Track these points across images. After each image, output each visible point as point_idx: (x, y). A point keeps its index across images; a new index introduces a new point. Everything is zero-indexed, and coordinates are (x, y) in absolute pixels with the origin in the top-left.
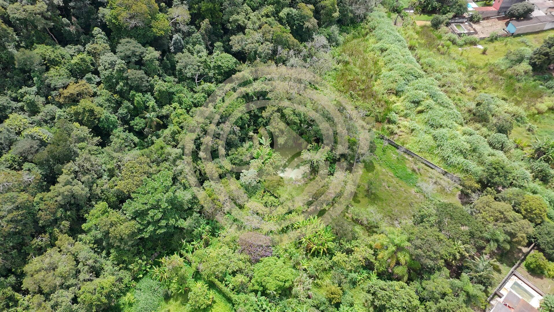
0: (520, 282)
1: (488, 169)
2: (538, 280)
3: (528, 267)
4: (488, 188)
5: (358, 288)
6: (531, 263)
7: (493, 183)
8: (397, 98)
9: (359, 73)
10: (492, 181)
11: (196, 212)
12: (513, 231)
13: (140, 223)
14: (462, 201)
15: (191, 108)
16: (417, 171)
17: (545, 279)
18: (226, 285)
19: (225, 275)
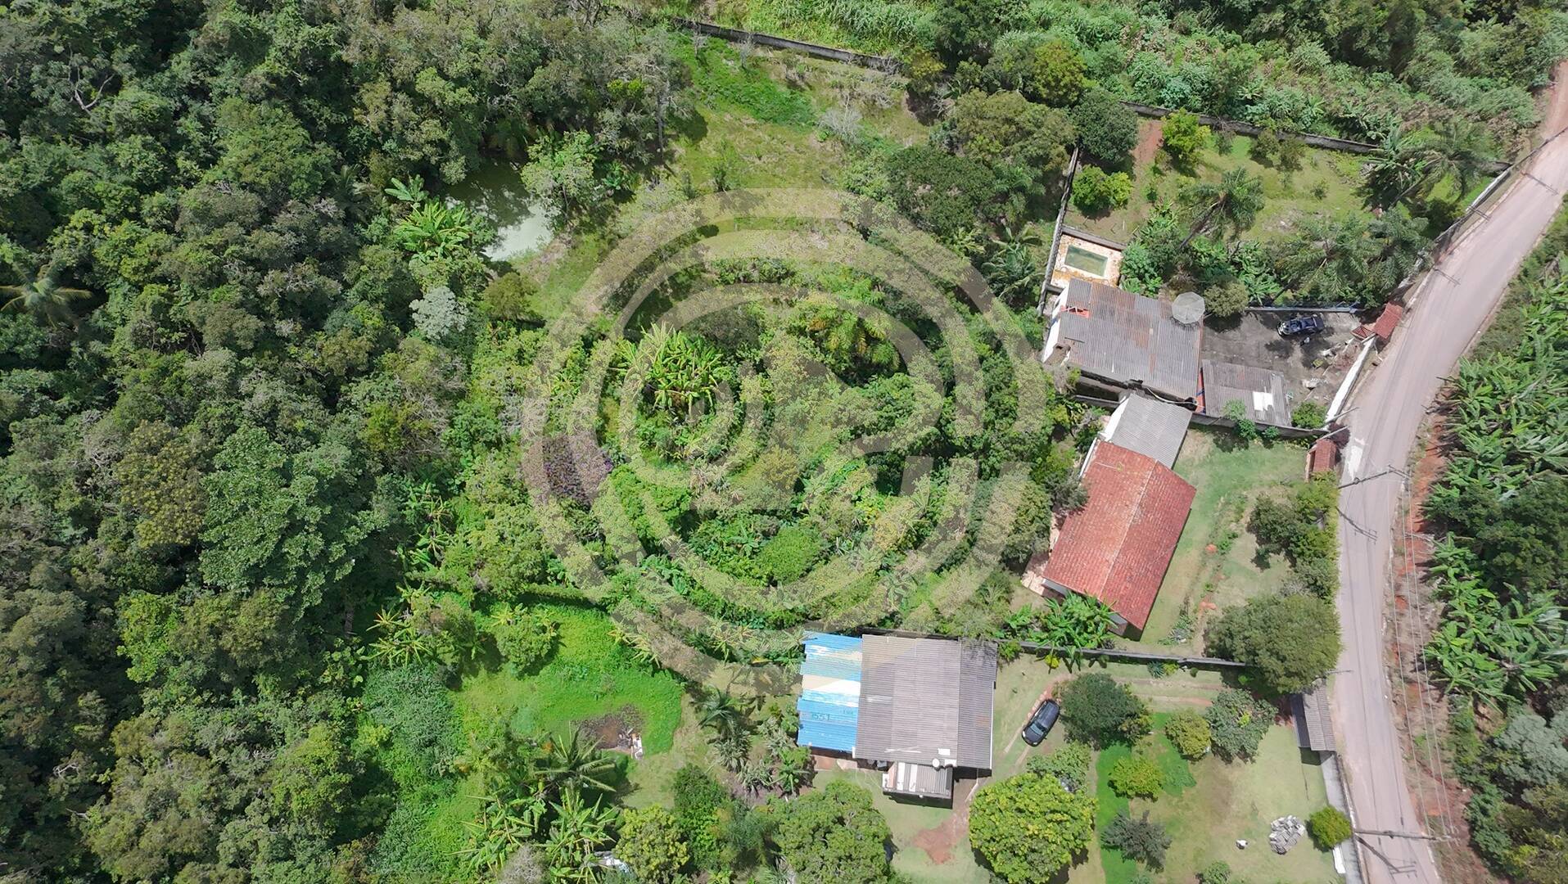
0: (1076, 243)
1: (946, 15)
2: (1104, 221)
3: (1080, 204)
4: (962, 63)
6: (1086, 196)
7: (967, 46)
10: (964, 42)
11: (376, 474)
14: (918, 115)
15: (138, 203)
16: (799, 82)
17: (1113, 213)
18: (559, 582)
19: (544, 564)
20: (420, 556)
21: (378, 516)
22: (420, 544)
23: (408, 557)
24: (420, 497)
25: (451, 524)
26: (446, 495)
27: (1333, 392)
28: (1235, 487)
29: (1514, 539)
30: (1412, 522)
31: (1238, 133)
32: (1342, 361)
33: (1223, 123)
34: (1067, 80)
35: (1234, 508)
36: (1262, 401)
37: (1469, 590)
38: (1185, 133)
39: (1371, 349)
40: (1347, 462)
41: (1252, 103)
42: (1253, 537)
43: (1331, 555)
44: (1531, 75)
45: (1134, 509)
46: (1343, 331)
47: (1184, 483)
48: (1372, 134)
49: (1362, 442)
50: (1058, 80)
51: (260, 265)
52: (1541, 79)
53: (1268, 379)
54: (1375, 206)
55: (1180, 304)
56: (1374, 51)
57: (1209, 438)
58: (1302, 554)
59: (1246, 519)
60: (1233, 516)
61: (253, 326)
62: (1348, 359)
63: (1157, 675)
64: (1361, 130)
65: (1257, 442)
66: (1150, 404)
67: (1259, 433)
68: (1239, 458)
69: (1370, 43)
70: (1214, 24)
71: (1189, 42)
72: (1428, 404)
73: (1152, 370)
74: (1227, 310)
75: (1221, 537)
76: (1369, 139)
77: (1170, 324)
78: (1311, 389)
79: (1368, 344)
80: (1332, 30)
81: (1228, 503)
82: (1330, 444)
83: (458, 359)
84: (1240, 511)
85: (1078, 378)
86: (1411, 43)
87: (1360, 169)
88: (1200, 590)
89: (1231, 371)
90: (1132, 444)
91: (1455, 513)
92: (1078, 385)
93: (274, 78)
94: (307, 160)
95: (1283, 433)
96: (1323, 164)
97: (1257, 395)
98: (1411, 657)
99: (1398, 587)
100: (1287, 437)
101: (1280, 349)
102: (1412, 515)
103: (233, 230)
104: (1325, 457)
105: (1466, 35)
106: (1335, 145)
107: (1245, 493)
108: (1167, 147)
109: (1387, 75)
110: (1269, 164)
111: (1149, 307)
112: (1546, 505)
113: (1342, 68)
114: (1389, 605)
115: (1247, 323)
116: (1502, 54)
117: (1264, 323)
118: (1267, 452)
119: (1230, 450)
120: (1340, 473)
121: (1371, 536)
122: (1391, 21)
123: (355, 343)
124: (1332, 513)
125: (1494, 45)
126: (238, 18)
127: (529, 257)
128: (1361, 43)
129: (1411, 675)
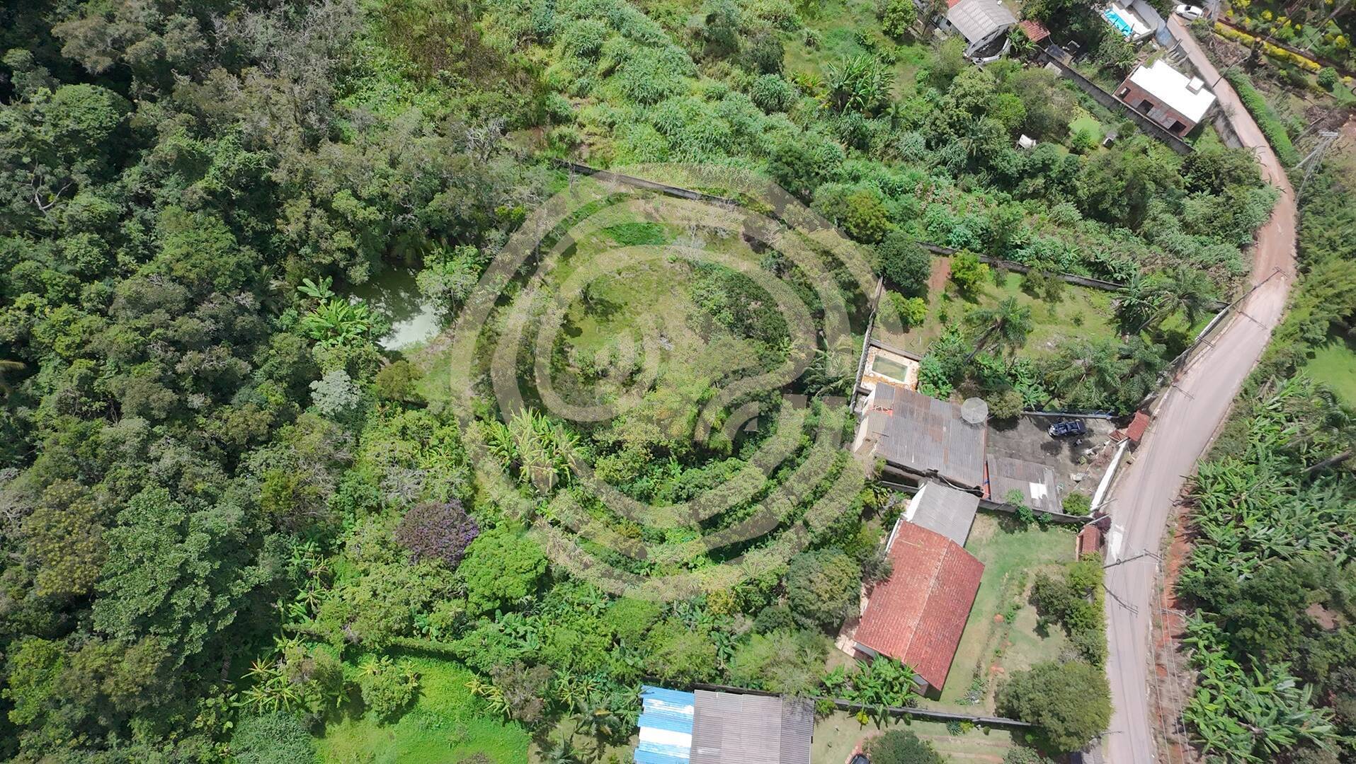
0: (882, 355)
1: (776, 168)
2: (903, 337)
11: (265, 533)
13: (165, 635)
15: (78, 290)
17: (912, 330)
18: (423, 636)
19: (411, 619)
20: (297, 609)
21: (263, 572)
22: (298, 598)
23: (287, 609)
24: (303, 554)
25: (328, 580)
26: (327, 553)
28: (1018, 564)
29: (1251, 616)
30: (1167, 599)
31: (1011, 270)
32: (1102, 459)
33: (999, 262)
34: (873, 223)
35: (1017, 583)
36: (1038, 491)
37: (1217, 660)
38: (969, 269)
39: (1124, 452)
41: (1021, 247)
42: (1034, 609)
43: (1100, 627)
44: (1239, 236)
45: (932, 582)
46: (1101, 434)
47: (974, 560)
48: (1118, 276)
49: (1122, 529)
50: (866, 223)
51: (180, 347)
52: (1247, 238)
53: (1042, 472)
54: (1124, 334)
55: (968, 407)
56: (1115, 211)
57: (995, 521)
58: (1075, 625)
59: (1028, 593)
60: (1016, 590)
61: (167, 399)
63: (955, 732)
65: (1034, 526)
66: (944, 490)
67: (1036, 518)
69: (1112, 205)
70: (989, 185)
71: (970, 198)
72: (1174, 498)
73: (946, 461)
74: (1006, 413)
75: (1007, 608)
76: (1115, 280)
77: (960, 425)
79: (1123, 446)
80: (1083, 193)
81: (1011, 579)
82: (1095, 529)
83: (348, 433)
84: (1022, 585)
85: (884, 466)
86: (1145, 207)
87: (1110, 303)
88: (990, 655)
89: (1012, 464)
90: (930, 525)
91: (1202, 592)
92: (884, 472)
93: (211, 192)
94: (232, 260)
95: (1056, 519)
96: (1079, 298)
97: (1033, 486)
98: (1172, 720)
99: (1158, 657)
100: (1059, 522)
101: (1051, 448)
102: (1166, 593)
103: (160, 315)
104: (1092, 540)
105: (1186, 201)
106: (1089, 283)
108: (954, 279)
109: (1127, 230)
110: (1036, 296)
111: (942, 409)
112: (1276, 587)
113: (1092, 224)
114: (1151, 672)
115: (1023, 425)
116: (1216, 218)
117: (1037, 426)
118: (1043, 535)
119: (1012, 532)
120: (1105, 554)
121: (1133, 610)
122: (1128, 189)
123: (258, 416)
124: (1100, 589)
125: (1209, 211)
126: (185, 143)
127: (417, 348)
128: (1105, 205)
129: (1173, 737)
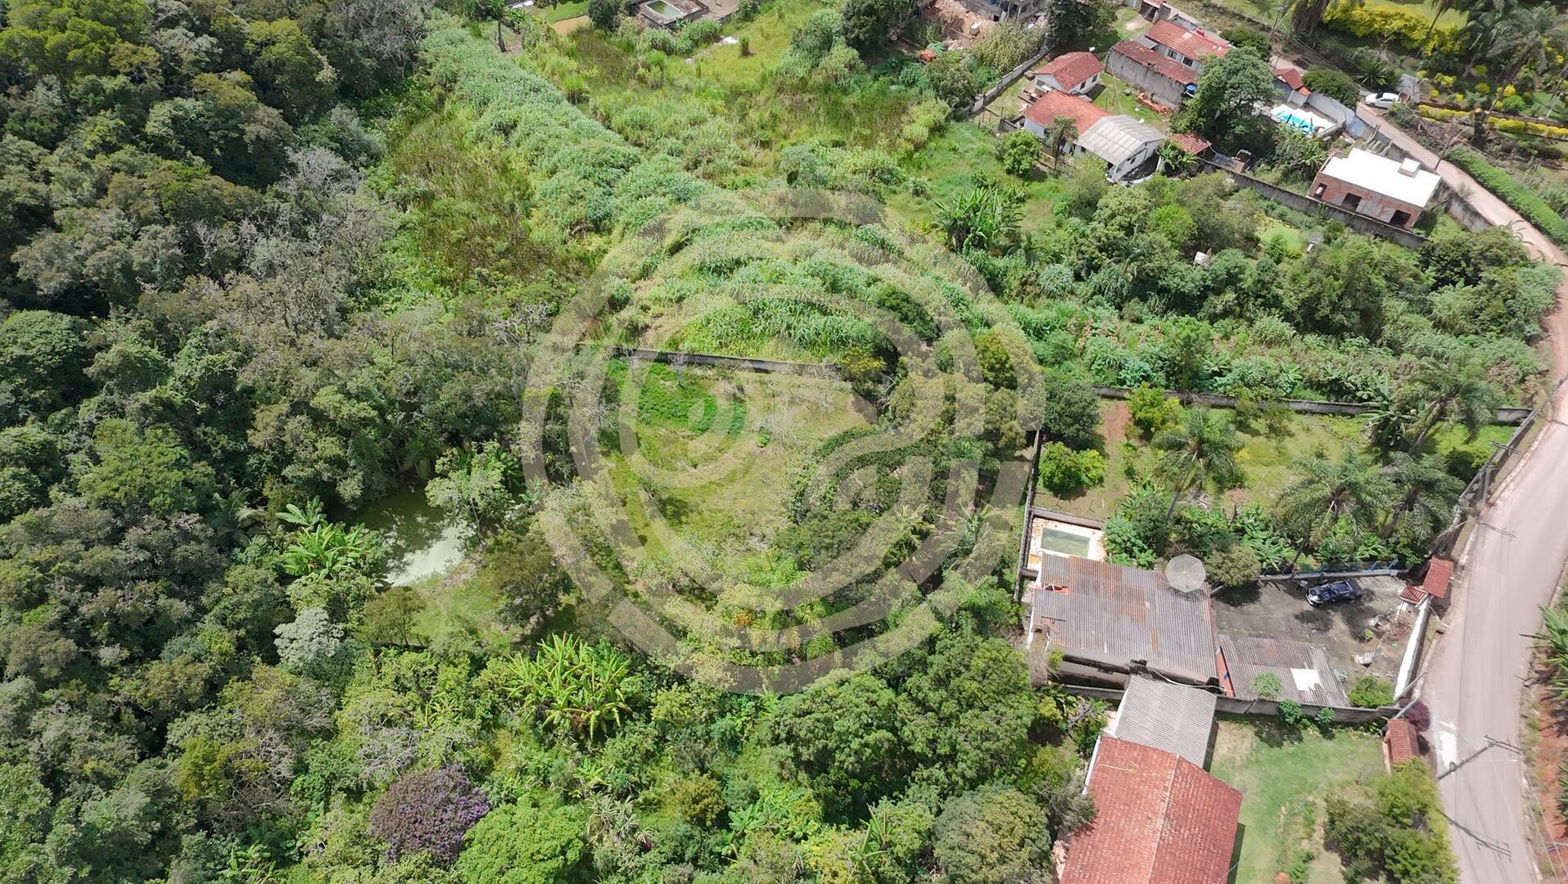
2: (1079, 501)
3: (1050, 485)
5: (749, 747)
6: (1053, 475)
8: (605, 238)
9: (475, 213)
11: (185, 831)
12: (990, 427)
17: (1089, 492)
27: (1396, 667)
28: (1297, 792)
30: (1551, 825)
31: (1213, 406)
33: (1194, 396)
35: (1301, 820)
36: (1305, 680)
38: (1152, 405)
39: (1429, 614)
40: (1438, 752)
41: (1220, 374)
45: (1160, 822)
46: (1388, 596)
47: (1223, 785)
48: (1363, 394)
49: (1452, 726)
53: (1306, 652)
57: (1249, 731)
59: (1319, 835)
60: (1302, 832)
62: (1403, 628)
64: (1348, 392)
67: (1311, 719)
68: (1293, 755)
69: (1333, 311)
70: (1165, 312)
71: (1142, 328)
74: (1236, 578)
75: (1294, 862)
78: (1367, 665)
79: (1423, 607)
80: (1290, 303)
81: (1292, 814)
82: (1405, 724)
84: (1310, 823)
86: (1379, 309)
89: (1258, 646)
95: (1343, 717)
96: (1315, 429)
101: (1315, 622)
104: (1406, 742)
105: (1435, 298)
107: (1311, 798)
109: (1362, 341)
110: (1256, 433)
113: (1311, 338)
115: (1268, 594)
116: (1481, 310)
117: (1289, 592)
119: (1280, 745)
121: (1502, 851)
125: (1470, 305)
127: (433, 580)
128: (1324, 310)
